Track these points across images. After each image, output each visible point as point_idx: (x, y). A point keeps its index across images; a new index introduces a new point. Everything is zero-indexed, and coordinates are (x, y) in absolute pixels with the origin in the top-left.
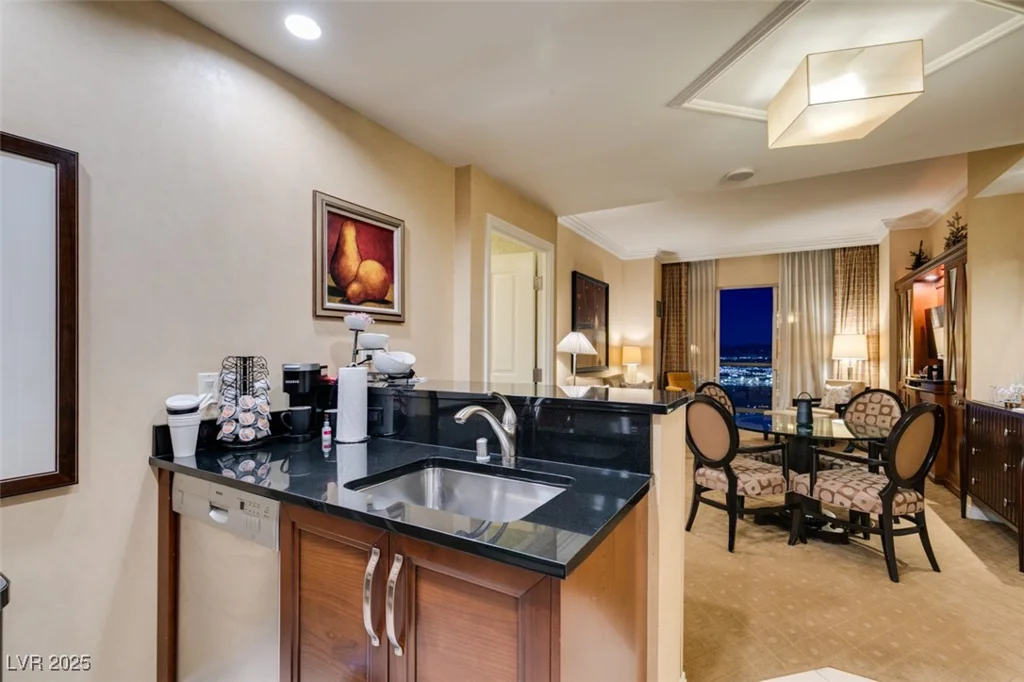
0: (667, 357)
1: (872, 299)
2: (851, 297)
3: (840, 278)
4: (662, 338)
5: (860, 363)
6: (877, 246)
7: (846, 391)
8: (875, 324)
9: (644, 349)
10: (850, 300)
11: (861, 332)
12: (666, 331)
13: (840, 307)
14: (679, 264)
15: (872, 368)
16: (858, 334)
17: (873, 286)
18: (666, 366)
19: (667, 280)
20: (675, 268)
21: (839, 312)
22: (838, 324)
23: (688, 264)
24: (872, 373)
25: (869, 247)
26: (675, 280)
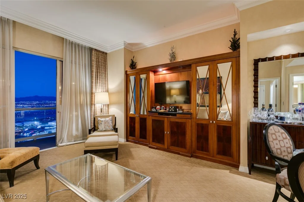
1: (106, 77)
2: (99, 74)
3: (94, 63)
5: (103, 106)
6: (106, 53)
7: (111, 120)
8: (107, 88)
10: (99, 76)
11: (103, 91)
13: (95, 79)
15: (107, 108)
16: (102, 92)
17: (105, 71)
21: (94, 81)
22: (94, 87)
24: (107, 110)
25: (104, 52)
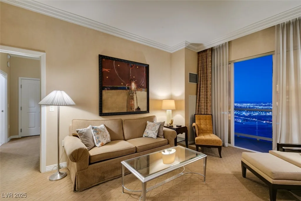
0: (199, 106)
4: (197, 95)
9: (177, 102)
12: (198, 91)
14: (206, 50)
18: (198, 111)
19: (200, 62)
20: (204, 54)
23: (212, 49)
26: (204, 61)
